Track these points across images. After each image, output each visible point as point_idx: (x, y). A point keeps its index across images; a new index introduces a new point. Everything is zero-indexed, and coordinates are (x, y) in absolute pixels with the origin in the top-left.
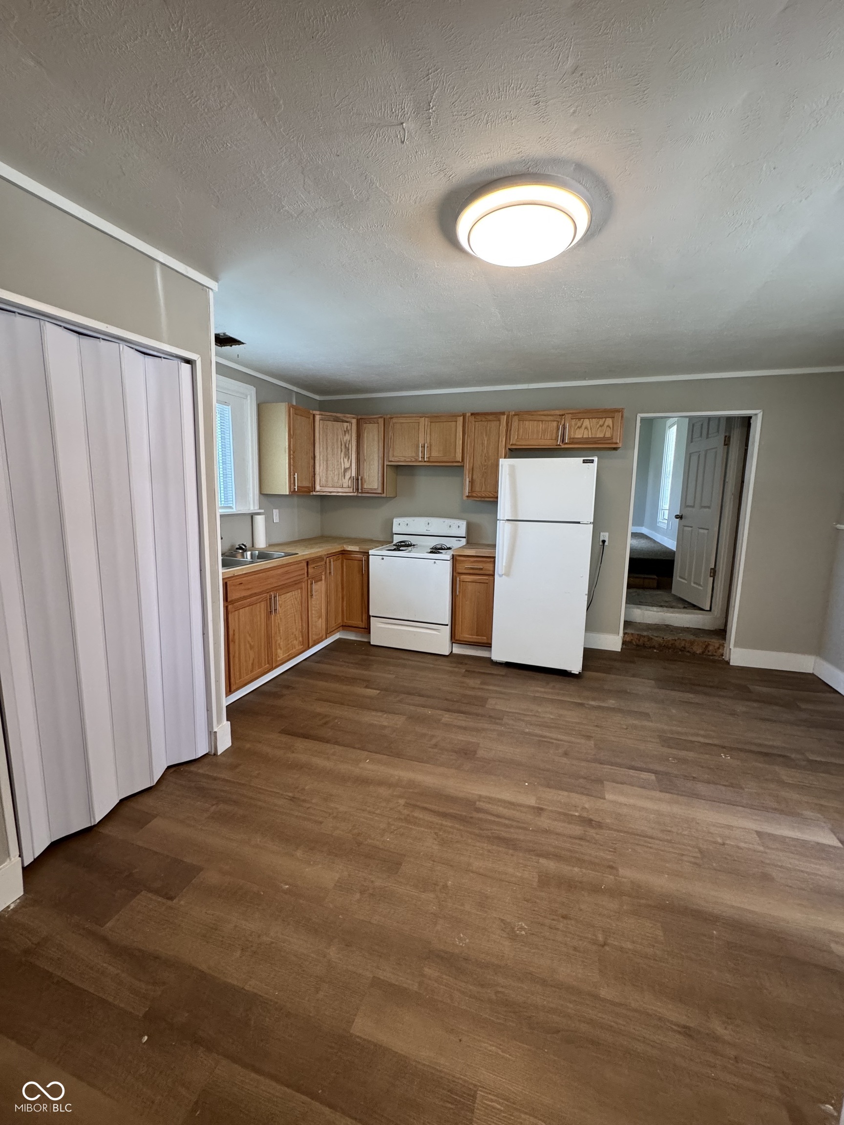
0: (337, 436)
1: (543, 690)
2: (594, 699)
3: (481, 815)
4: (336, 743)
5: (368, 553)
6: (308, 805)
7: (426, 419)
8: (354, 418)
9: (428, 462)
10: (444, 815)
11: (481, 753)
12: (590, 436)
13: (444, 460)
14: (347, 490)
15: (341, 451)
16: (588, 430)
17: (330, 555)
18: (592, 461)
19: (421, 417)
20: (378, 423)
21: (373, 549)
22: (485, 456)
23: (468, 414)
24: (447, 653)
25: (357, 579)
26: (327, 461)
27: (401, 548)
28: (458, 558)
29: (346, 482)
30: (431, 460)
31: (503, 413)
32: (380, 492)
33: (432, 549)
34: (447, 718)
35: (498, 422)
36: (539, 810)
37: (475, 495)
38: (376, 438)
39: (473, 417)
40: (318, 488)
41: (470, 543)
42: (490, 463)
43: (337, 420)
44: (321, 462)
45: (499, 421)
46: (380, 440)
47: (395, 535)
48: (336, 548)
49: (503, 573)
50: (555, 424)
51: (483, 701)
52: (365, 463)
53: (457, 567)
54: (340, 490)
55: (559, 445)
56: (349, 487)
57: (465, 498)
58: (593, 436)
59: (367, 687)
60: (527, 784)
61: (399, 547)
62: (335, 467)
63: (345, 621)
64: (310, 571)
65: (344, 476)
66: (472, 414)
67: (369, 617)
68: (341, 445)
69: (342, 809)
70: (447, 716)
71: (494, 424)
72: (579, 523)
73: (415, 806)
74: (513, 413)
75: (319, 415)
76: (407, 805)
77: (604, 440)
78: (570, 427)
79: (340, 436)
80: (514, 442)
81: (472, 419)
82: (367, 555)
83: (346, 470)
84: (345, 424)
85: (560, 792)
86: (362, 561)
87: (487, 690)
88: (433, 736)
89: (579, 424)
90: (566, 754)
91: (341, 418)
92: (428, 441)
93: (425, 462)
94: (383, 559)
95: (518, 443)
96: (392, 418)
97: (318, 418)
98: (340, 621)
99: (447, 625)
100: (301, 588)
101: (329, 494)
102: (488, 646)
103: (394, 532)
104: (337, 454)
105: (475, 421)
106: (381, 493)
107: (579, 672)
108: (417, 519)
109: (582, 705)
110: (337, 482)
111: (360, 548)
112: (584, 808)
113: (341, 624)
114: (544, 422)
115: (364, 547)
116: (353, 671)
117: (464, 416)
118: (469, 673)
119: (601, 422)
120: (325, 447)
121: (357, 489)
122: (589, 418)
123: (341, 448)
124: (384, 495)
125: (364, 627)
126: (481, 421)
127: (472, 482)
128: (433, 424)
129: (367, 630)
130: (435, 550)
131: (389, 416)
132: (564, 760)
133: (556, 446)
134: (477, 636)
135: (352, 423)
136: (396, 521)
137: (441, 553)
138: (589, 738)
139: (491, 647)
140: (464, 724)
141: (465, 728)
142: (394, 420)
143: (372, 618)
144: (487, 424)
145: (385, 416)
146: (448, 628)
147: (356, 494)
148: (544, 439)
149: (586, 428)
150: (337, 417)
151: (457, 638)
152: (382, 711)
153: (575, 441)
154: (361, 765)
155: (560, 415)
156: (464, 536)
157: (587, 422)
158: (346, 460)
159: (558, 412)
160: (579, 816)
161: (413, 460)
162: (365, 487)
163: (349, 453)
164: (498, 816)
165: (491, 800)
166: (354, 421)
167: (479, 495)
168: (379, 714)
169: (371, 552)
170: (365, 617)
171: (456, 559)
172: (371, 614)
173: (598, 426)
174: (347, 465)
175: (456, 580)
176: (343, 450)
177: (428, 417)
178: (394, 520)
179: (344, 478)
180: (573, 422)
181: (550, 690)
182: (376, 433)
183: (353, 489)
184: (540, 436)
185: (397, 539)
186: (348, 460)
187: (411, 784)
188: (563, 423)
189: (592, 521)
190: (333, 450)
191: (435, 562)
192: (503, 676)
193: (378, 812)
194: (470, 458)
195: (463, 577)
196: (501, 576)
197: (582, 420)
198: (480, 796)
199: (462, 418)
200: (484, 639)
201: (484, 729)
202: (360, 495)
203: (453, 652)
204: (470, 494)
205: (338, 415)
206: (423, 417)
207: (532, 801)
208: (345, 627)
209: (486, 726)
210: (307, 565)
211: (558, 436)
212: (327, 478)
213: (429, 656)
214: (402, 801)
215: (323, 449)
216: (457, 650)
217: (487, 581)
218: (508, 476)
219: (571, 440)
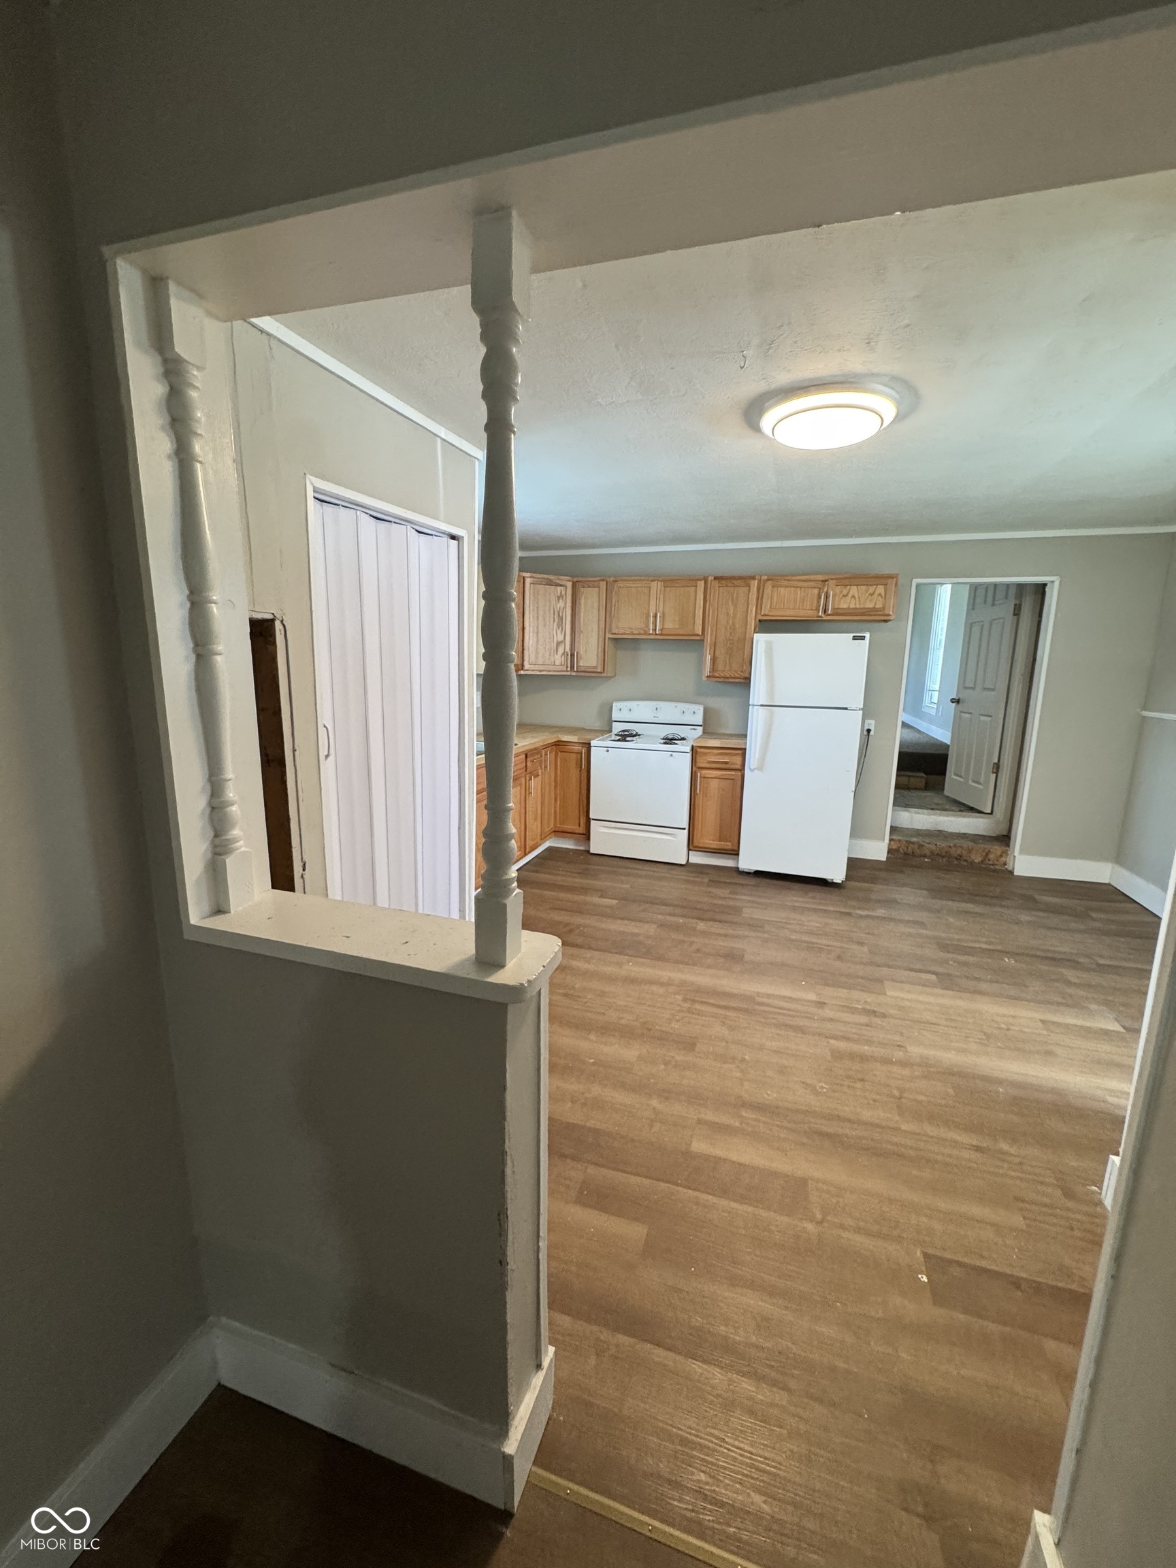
0: (550, 602)
1: (803, 900)
2: (859, 908)
3: (762, 1008)
4: (590, 948)
5: (590, 744)
6: (586, 1000)
7: (659, 583)
8: (568, 581)
9: (660, 635)
10: (725, 1008)
11: (747, 957)
12: (858, 607)
13: (681, 633)
14: (560, 668)
15: (554, 621)
16: (855, 599)
17: (546, 747)
18: (863, 638)
19: (652, 581)
20: (599, 587)
21: (594, 739)
22: (731, 628)
23: (711, 578)
24: (684, 862)
25: (574, 773)
26: (537, 633)
27: (628, 739)
28: (698, 750)
29: (558, 659)
30: (664, 632)
31: (753, 578)
32: (599, 671)
33: (663, 739)
34: (701, 926)
35: (747, 588)
36: (821, 1004)
37: (717, 675)
38: (596, 605)
39: (717, 581)
40: (527, 666)
41: (707, 733)
42: (736, 639)
43: (550, 583)
44: (531, 634)
45: (749, 586)
46: (601, 607)
47: (614, 723)
48: (550, 738)
49: (755, 767)
50: (816, 591)
51: (737, 911)
52: (582, 635)
53: (698, 761)
54: (551, 668)
55: (821, 617)
56: (561, 665)
57: (704, 679)
58: (862, 606)
59: (601, 897)
60: (804, 983)
61: (624, 736)
62: (547, 640)
63: (558, 825)
64: (529, 764)
65: (557, 651)
66: (716, 578)
67: (588, 820)
68: (554, 614)
69: (623, 1003)
70: (702, 924)
71: (743, 590)
72: (846, 709)
73: (694, 1001)
74: (766, 577)
75: (530, 577)
76: (685, 1000)
77: (874, 611)
78: (834, 596)
79: (553, 602)
80: (767, 613)
81: (716, 583)
82: (588, 746)
83: (558, 644)
84: (559, 588)
85: (840, 990)
86: (581, 753)
87: (741, 899)
88: (692, 943)
89: (845, 592)
90: (839, 958)
91: (554, 581)
92: (661, 608)
93: (656, 634)
94: (608, 751)
95: (772, 614)
96: (617, 581)
97: (528, 581)
98: (552, 825)
99: (685, 829)
100: (520, 785)
101: (539, 673)
102: (735, 853)
103: (613, 719)
104: (549, 625)
105: (719, 587)
106: (601, 673)
107: (842, 881)
108: (642, 703)
109: (848, 914)
110: (549, 659)
111: (579, 739)
112: (866, 1002)
113: (553, 830)
114: (802, 589)
115: (585, 737)
116: (579, 881)
117: (706, 580)
118: (713, 883)
119: (871, 589)
120: (536, 616)
121: (572, 667)
122: (857, 585)
123: (554, 618)
124: (604, 675)
125: (581, 832)
126: (727, 586)
127: (714, 660)
128: (668, 589)
129: (587, 836)
130: (669, 740)
131: (612, 579)
132: (838, 964)
133: (817, 617)
134: (719, 841)
135: (566, 587)
136: (616, 706)
137: (677, 744)
138: (861, 944)
139: (738, 855)
140: (722, 932)
141: (726, 936)
142: (620, 584)
143: (592, 822)
144: (734, 590)
145: (608, 579)
146: (686, 832)
147: (569, 673)
148: (803, 609)
149: (853, 597)
150: (550, 580)
151: (695, 844)
152: (628, 920)
153: (840, 611)
154: (625, 967)
155: (823, 581)
156: (701, 724)
157: (854, 590)
158: (559, 632)
159: (820, 577)
160: (862, 1009)
161: (642, 632)
162: (581, 664)
163: (562, 623)
164: (780, 1008)
165: (769, 996)
166: (569, 585)
167: (722, 675)
168: (626, 922)
169: (593, 743)
170: (583, 821)
171: (696, 751)
172: (591, 816)
173: (867, 595)
174: (561, 638)
175: (696, 776)
176: (556, 620)
177: (661, 581)
178: (614, 705)
179: (557, 654)
180: (838, 589)
181: (810, 900)
182: (596, 598)
183: (567, 667)
184: (798, 605)
185: (617, 728)
186: (561, 633)
187: (683, 983)
188: (825, 590)
189: (862, 707)
190: (544, 619)
191: (671, 755)
192: (752, 885)
193: (658, 1005)
194: (712, 630)
195: (704, 772)
196: (752, 770)
197: (848, 587)
198: (758, 993)
199: (703, 582)
200: (728, 845)
201: (746, 937)
202: (574, 674)
203: (690, 861)
204: (711, 674)
205: (552, 577)
206: (654, 581)
207: (812, 996)
208: (559, 833)
209: (746, 933)
210: (526, 757)
211: (820, 606)
212: (537, 653)
213: (663, 866)
214: (679, 997)
215: (533, 618)
216: (697, 858)
217: (732, 777)
218: (763, 653)
219: (835, 611)
